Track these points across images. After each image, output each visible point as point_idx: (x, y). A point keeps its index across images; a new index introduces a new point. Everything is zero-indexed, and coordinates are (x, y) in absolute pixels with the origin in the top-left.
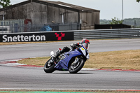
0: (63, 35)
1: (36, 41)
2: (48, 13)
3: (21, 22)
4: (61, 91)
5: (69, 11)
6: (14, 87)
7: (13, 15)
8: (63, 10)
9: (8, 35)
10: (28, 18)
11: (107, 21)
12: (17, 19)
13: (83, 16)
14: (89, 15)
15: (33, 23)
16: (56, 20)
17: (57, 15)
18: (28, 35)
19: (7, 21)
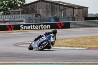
0: (63, 25)
1: (44, 29)
2: (52, 9)
3: (33, 16)
4: (61, 64)
5: (66, 8)
6: (28, 61)
7: (27, 11)
8: (62, 7)
9: (24, 25)
10: (38, 13)
11: (93, 15)
12: (30, 13)
13: (76, 11)
14: (81, 10)
15: (42, 17)
16: (57, 14)
17: (58, 10)
18: (38, 25)
19: (23, 15)
